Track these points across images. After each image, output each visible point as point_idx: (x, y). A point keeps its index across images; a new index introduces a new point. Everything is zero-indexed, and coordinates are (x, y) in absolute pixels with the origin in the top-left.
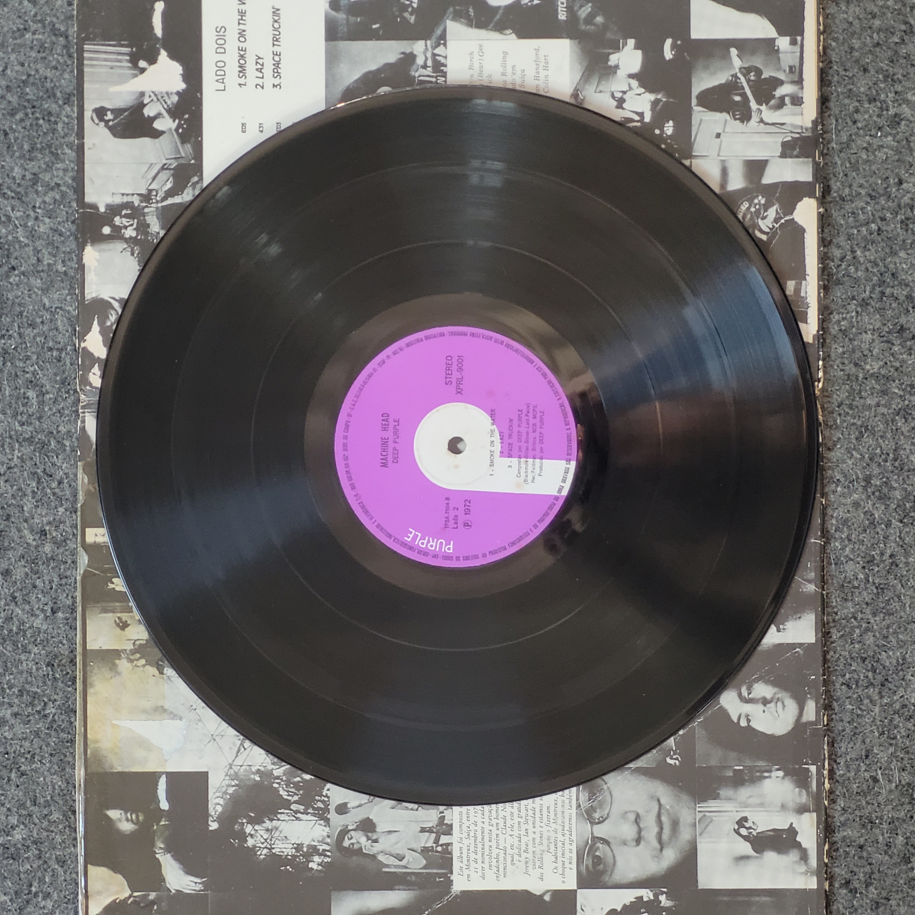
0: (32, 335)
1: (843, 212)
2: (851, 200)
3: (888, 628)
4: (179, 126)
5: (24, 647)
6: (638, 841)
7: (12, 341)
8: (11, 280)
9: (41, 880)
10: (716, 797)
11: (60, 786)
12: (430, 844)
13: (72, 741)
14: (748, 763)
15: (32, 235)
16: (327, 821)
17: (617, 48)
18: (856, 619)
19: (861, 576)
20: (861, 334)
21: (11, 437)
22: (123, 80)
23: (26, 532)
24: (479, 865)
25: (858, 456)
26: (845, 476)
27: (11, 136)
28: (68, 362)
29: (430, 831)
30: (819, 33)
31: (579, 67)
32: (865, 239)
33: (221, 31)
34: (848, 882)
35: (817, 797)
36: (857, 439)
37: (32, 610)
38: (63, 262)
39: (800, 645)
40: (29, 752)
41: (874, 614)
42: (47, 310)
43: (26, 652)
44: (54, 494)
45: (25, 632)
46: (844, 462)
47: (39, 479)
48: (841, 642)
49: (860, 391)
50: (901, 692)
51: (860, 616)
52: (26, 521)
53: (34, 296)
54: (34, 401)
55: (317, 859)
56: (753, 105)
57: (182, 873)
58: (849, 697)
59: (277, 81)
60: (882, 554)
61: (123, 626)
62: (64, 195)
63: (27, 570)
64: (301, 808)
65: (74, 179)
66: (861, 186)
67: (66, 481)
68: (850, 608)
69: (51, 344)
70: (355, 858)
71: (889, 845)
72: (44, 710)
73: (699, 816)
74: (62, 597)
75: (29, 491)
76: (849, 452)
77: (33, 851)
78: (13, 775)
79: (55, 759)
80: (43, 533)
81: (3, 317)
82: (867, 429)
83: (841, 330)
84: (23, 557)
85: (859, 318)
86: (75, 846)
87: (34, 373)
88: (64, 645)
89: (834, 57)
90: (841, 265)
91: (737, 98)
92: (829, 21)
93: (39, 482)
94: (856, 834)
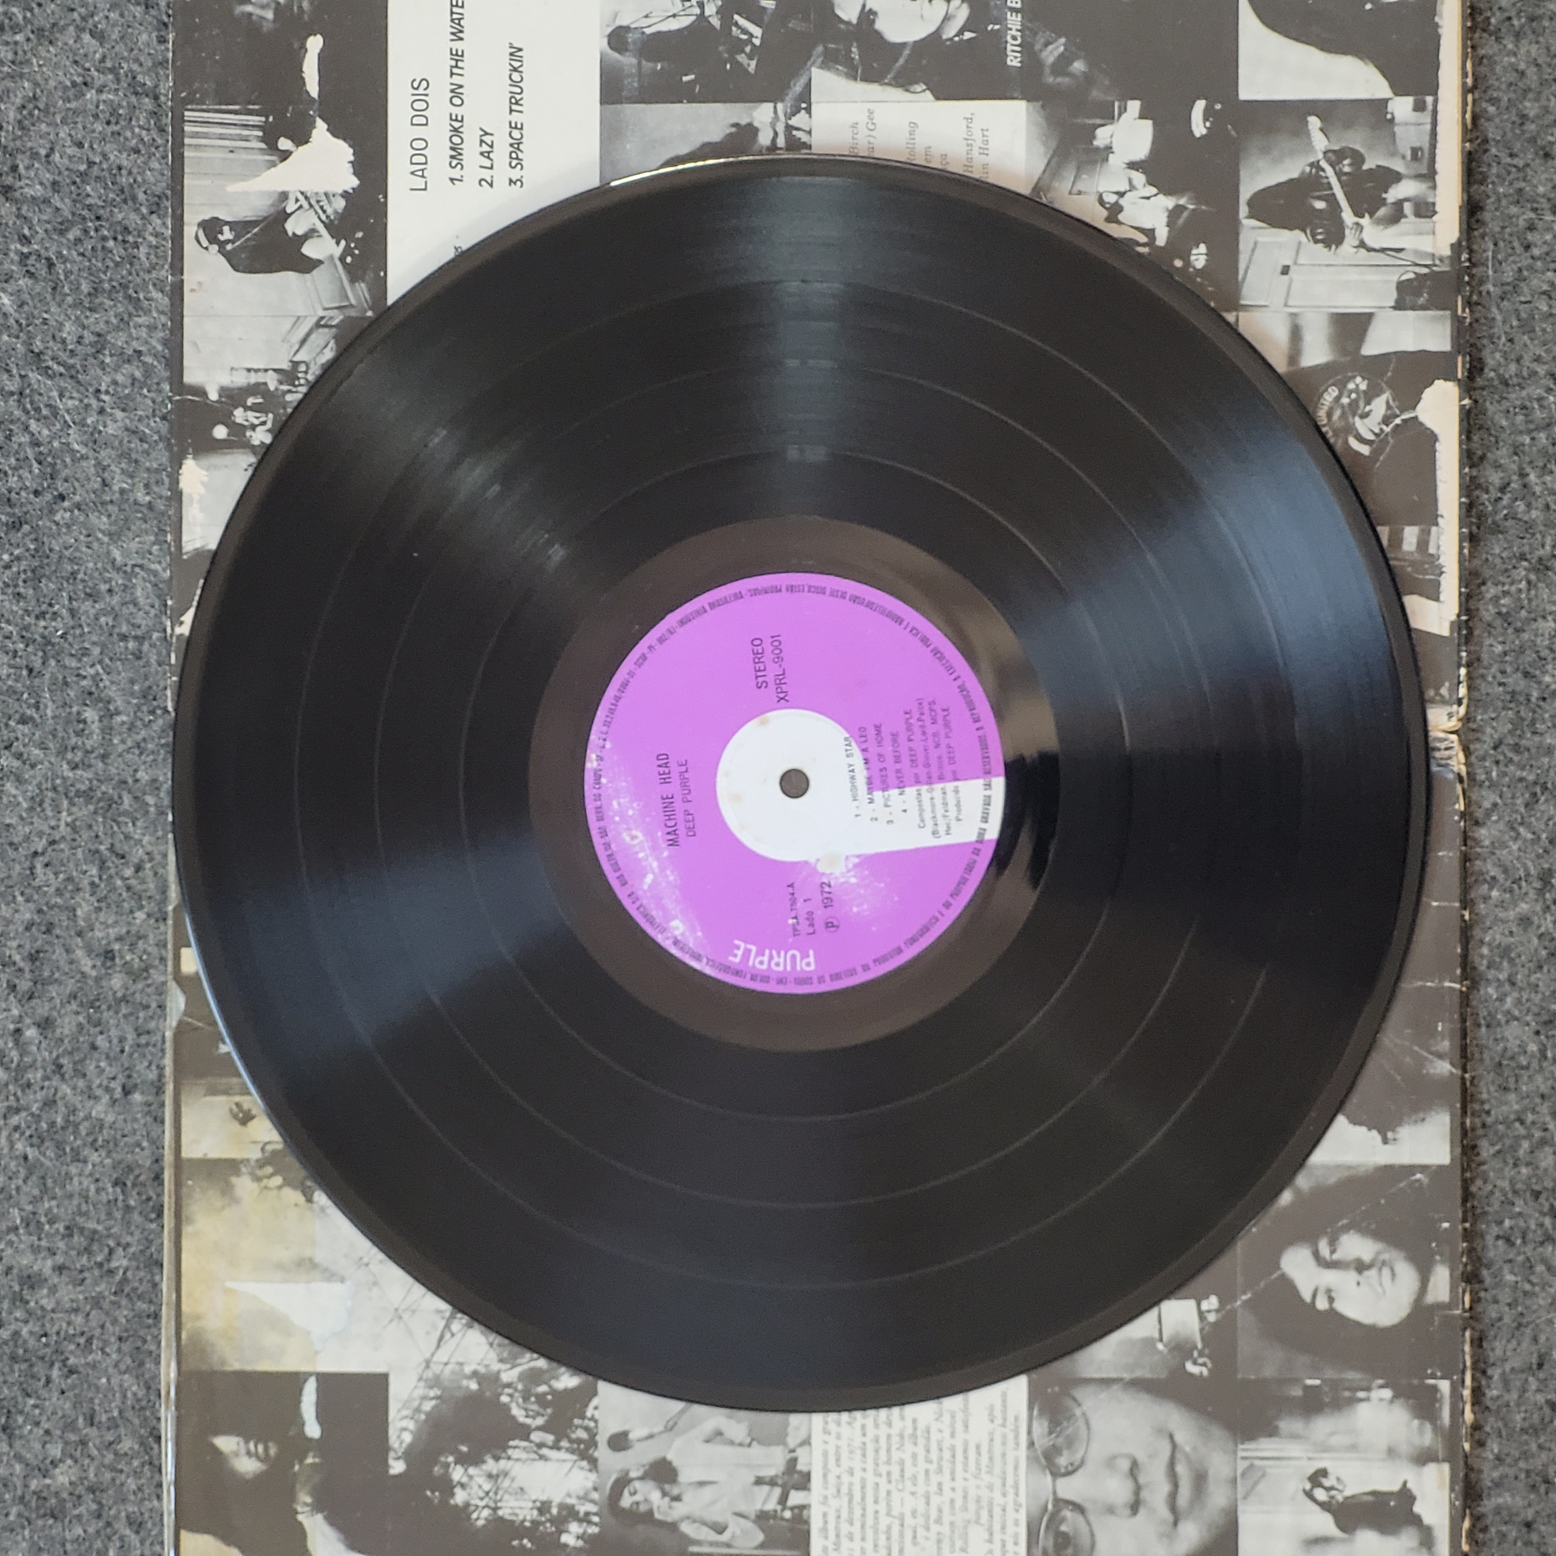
0: (92, 612)
1: (1505, 404)
2: (1519, 385)
4: (347, 251)
5: (76, 1152)
6: (1135, 1507)
7: (58, 624)
8: (58, 518)
10: (1272, 1432)
11: (135, 1394)
12: (772, 1505)
13: (156, 1316)
14: (1330, 1374)
15: (94, 440)
16: (594, 1463)
17: (1109, 117)
18: (1522, 1122)
19: (1533, 1048)
20: (1535, 620)
21: (54, 789)
22: (251, 172)
23: (80, 953)
24: (857, 1545)
25: (1530, 836)
26: (1505, 871)
27: (60, 269)
28: (153, 659)
29: (772, 1482)
30: (1466, 90)
31: (1042, 149)
32: (1544, 453)
33: (420, 86)
35: (1451, 1437)
36: (1527, 805)
37: (90, 1088)
38: (147, 486)
39: (1424, 1168)
40: (82, 1334)
42: (118, 570)
43: (78, 1161)
44: (129, 888)
45: (77, 1125)
46: (1504, 845)
47: (103, 862)
48: (1497, 1164)
49: (1533, 722)
51: (1530, 1117)
52: (80, 934)
53: (95, 545)
54: (95, 727)
55: (575, 1528)
56: (1348, 216)
57: (341, 1547)
58: (1510, 1261)
59: (515, 174)
61: (245, 1118)
62: (148, 371)
63: (81, 1018)
64: (550, 1438)
65: (165, 343)
66: (1538, 359)
67: (148, 866)
68: (1513, 1104)
69: (124, 629)
70: (640, 1527)
72: (109, 1261)
73: (1242, 1466)
74: (141, 1066)
75: (85, 883)
76: (1513, 829)
77: (89, 1505)
78: (55, 1373)
79: (126, 1347)
80: (109, 955)
81: (43, 580)
82: (1545, 788)
83: (1499, 613)
84: (75, 998)
85: (1533, 592)
86: (159, 1497)
87: (96, 679)
88: (143, 1149)
89: (1492, 133)
90: (1500, 498)
91: (1320, 205)
92: (1483, 70)
93: (102, 866)
94: (1519, 1502)
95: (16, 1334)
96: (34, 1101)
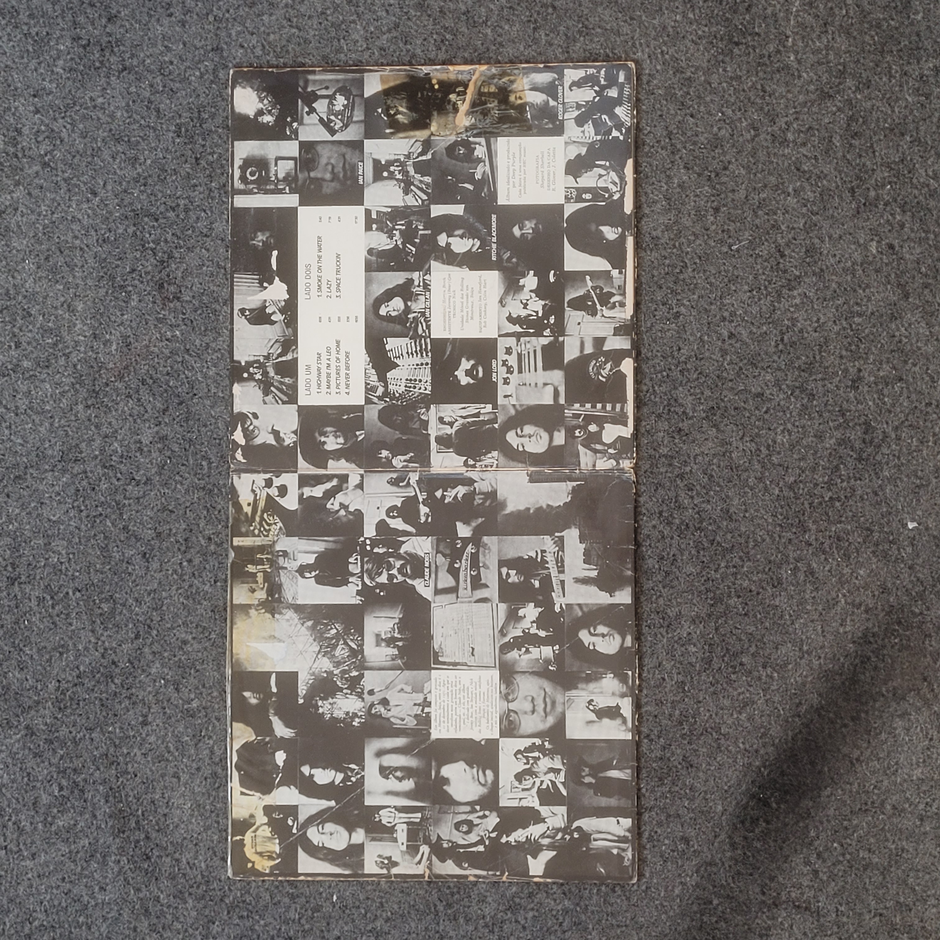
0: (205, 431)
1: (648, 365)
2: (652, 359)
3: (672, 594)
4: (285, 318)
5: (199, 601)
6: (533, 712)
7: (194, 435)
8: (194, 401)
9: (207, 729)
10: (576, 688)
11: (218, 678)
12: (419, 712)
13: (225, 653)
14: (594, 669)
15: (205, 376)
16: (363, 699)
17: (524, 276)
18: (654, 590)
19: (657, 566)
20: (657, 432)
21: (193, 487)
22: (255, 293)
23: (201, 539)
24: (446, 724)
25: (656, 500)
26: (648, 511)
27: (195, 323)
28: (224, 446)
29: (419, 705)
30: (635, 267)
31: (502, 286)
32: (660, 380)
33: (308, 267)
34: (648, 736)
35: (632, 689)
36: (655, 490)
37: (204, 581)
38: (222, 391)
39: (623, 605)
40: (201, 659)
41: (664, 587)
42: (213, 418)
43: (200, 604)
44: (216, 518)
45: (199, 593)
46: (648, 503)
48: (645, 603)
49: (657, 464)
50: (678, 631)
51: (656, 588)
52: (201, 532)
53: (206, 410)
54: (206, 467)
55: (357, 720)
56: (598, 307)
57: (283, 727)
58: (650, 633)
59: (338, 294)
60: (668, 554)
61: (253, 591)
62: (223, 355)
63: (201, 559)
64: (349, 692)
65: (228, 346)
66: (658, 351)
68: (651, 584)
69: (215, 436)
70: (378, 720)
71: (670, 715)
72: (209, 636)
73: (567, 698)
74: (220, 574)
75: (202, 516)
76: (650, 498)
77: (203, 713)
78: (192, 671)
79: (215, 663)
80: (210, 539)
81: (189, 421)
82: (660, 485)
83: (646, 431)
84: (199, 552)
85: (656, 424)
86: (226, 710)
87: (206, 452)
88: (220, 600)
89: (643, 280)
90: (646, 395)
91: (590, 303)
92: (640, 261)
93: (208, 511)
94: (653, 709)
95: (180, 659)
96: (186, 585)
